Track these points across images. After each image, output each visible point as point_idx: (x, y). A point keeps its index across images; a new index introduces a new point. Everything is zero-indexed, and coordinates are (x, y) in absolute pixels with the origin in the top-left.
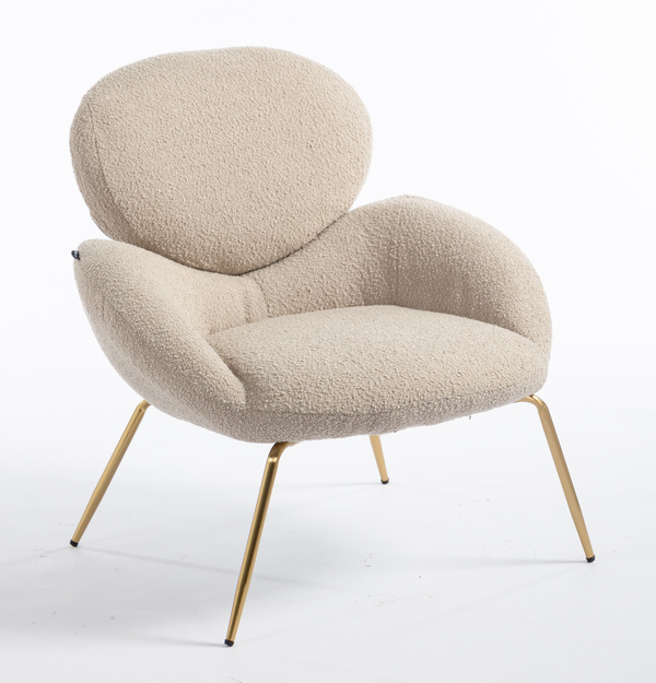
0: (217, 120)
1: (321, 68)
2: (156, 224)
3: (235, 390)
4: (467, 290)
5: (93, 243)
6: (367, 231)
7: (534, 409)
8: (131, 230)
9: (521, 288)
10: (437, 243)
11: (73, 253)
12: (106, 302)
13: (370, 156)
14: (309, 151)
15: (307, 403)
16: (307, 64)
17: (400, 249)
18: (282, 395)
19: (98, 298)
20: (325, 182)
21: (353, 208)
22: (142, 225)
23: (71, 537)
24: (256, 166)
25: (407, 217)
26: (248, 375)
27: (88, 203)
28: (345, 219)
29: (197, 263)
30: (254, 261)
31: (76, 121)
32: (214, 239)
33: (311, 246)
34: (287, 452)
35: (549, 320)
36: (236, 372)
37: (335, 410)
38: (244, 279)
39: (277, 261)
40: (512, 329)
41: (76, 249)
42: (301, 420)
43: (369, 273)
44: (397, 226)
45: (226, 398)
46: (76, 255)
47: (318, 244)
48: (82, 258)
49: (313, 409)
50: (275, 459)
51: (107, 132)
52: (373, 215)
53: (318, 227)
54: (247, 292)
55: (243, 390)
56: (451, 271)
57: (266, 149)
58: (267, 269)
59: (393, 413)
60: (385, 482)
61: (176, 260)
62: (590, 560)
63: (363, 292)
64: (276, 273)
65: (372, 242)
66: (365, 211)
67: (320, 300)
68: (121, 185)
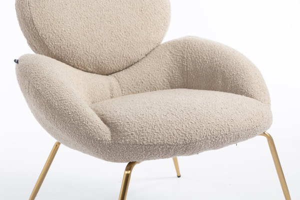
2: (62, 47)
3: (105, 132)
4: (224, 79)
5: (27, 56)
6: (170, 52)
7: (265, 139)
8: (49, 50)
9: (253, 77)
10: (207, 56)
11: (15, 61)
12: (30, 84)
13: (170, 17)
14: (140, 13)
15: (147, 139)
17: (188, 60)
18: (132, 134)
19: (26, 82)
20: (149, 28)
21: (163, 42)
22: (54, 47)
24: (114, 19)
25: (191, 45)
26: (112, 123)
28: (159, 47)
29: (84, 68)
30: (114, 67)
32: (93, 56)
33: (143, 60)
34: (136, 168)
35: (268, 93)
36: (105, 122)
37: (164, 142)
38: (109, 77)
39: (126, 68)
40: (251, 97)
41: (17, 59)
42: (144, 149)
43: (173, 73)
44: (186, 49)
45: (100, 137)
46: (16, 61)
47: (146, 59)
48: (19, 62)
49: (151, 142)
50: (129, 172)
52: (173, 45)
53: (146, 51)
54: (111, 83)
55: (109, 132)
56: (215, 70)
57: (119, 11)
58: (121, 72)
60: (179, 177)
61: (73, 66)
63: (170, 83)
64: (126, 74)
65: (173, 58)
66: (169, 43)
67: (148, 87)
68: (43, 26)
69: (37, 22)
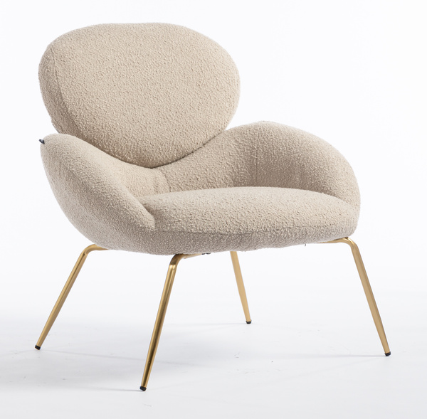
0: (136, 64)
1: (205, 38)
2: (95, 128)
3: (149, 221)
4: (303, 175)
5: (54, 135)
6: (236, 141)
7: (348, 247)
8: (79, 131)
9: (339, 172)
10: (283, 147)
11: (40, 141)
12: (62, 166)
13: (238, 95)
14: (197, 88)
15: (196, 226)
16: (196, 35)
17: (258, 152)
18: (179, 221)
19: (57, 163)
20: (208, 109)
21: (227, 129)
22: (86, 128)
23: (36, 343)
24: (163, 95)
25: (263, 132)
26: (157, 210)
27: (51, 113)
28: (222, 135)
29: (122, 157)
30: (161, 157)
31: (43, 60)
32: (134, 141)
33: (199, 151)
35: (358, 193)
36: (149, 210)
37: (215, 231)
38: (154, 170)
39: (176, 161)
40: (334, 195)
41: (42, 139)
42: (192, 237)
43: (238, 168)
44: (257, 138)
45: (142, 224)
46: (43, 142)
47: (204, 149)
48: (46, 143)
49: (200, 230)
50: (174, 266)
51: (63, 66)
52: (240, 132)
53: (203, 138)
54: (156, 178)
55: (153, 220)
56: (292, 164)
57: (169, 85)
58: (169, 165)
59: (254, 235)
60: (249, 323)
61: (109, 153)
62: (388, 354)
63: (234, 181)
64: (176, 167)
65: (240, 148)
66: (235, 130)
67: (205, 185)
68: (72, 100)
69: (66, 96)
